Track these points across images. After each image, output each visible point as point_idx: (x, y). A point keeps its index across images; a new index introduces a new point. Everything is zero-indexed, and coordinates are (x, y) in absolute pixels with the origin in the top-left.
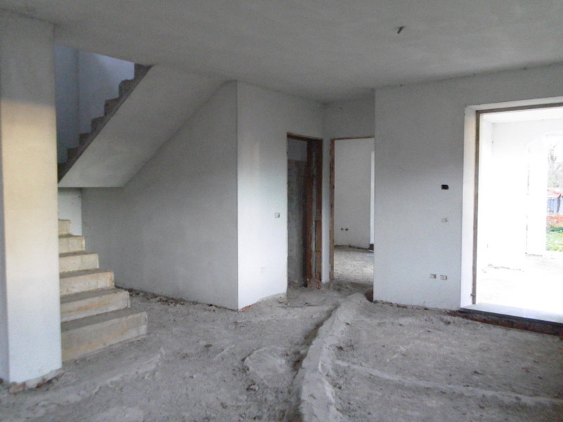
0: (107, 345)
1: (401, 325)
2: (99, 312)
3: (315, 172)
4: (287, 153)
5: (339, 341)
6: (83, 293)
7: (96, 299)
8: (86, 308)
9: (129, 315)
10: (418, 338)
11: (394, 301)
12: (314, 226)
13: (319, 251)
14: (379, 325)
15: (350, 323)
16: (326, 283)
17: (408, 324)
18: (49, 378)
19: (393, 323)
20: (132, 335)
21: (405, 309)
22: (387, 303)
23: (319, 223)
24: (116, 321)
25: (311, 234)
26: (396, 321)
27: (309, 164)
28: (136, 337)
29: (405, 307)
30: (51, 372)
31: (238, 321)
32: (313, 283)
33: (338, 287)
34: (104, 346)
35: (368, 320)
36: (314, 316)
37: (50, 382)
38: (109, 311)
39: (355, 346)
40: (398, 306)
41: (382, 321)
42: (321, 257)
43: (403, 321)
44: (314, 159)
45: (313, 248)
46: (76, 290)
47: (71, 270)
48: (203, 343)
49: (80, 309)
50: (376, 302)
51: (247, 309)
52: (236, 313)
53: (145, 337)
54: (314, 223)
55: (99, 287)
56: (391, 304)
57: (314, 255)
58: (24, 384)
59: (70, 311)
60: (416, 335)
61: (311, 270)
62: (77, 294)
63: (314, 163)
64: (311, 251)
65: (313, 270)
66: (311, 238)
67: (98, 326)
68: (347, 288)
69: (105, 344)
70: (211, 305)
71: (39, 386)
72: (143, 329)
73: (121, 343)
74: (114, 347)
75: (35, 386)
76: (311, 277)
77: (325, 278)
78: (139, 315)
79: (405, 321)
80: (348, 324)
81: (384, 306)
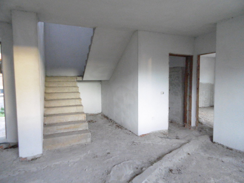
0: (71, 145)
1: (223, 161)
2: (74, 130)
3: (189, 72)
4: (169, 63)
5: (174, 165)
6: (72, 121)
7: (73, 125)
8: (68, 128)
9: (82, 133)
10: (229, 175)
11: (225, 144)
12: (188, 98)
13: (190, 111)
14: (209, 158)
15: (190, 153)
16: (194, 127)
17: (228, 161)
18: (37, 157)
19: (217, 159)
20: (83, 142)
21: (231, 151)
22: (221, 145)
23: (190, 97)
24: (76, 135)
25: (187, 102)
26: (220, 159)
27: (186, 68)
28: (85, 143)
29: (231, 149)
30: (38, 155)
31: (135, 142)
32: (187, 125)
33: (200, 129)
34: (70, 145)
35: (202, 154)
36: (173, 146)
37: (37, 158)
38: (78, 130)
39: (182, 171)
40: (227, 148)
41: (211, 156)
42: (191, 114)
43: (225, 159)
44: (189, 66)
45: (188, 109)
46: (69, 120)
47: (72, 112)
48: (108, 151)
49: (65, 129)
50: (214, 143)
51: (143, 136)
52: (137, 137)
53: (89, 143)
54: (188, 97)
55: (79, 120)
56: (223, 146)
57: (188, 112)
58: (26, 158)
59: (61, 129)
60: (229, 171)
61: (186, 120)
62: (69, 122)
63: (189, 67)
64: (187, 110)
65: (187, 119)
66: (187, 104)
67: (67, 137)
68: (205, 130)
69: (70, 144)
70: (130, 131)
71: (32, 160)
72: (89, 140)
73: (78, 145)
74: (74, 146)
75: (31, 159)
76: (186, 123)
77: (193, 124)
78: (87, 134)
79: (227, 159)
80: (189, 154)
81: (218, 146)
